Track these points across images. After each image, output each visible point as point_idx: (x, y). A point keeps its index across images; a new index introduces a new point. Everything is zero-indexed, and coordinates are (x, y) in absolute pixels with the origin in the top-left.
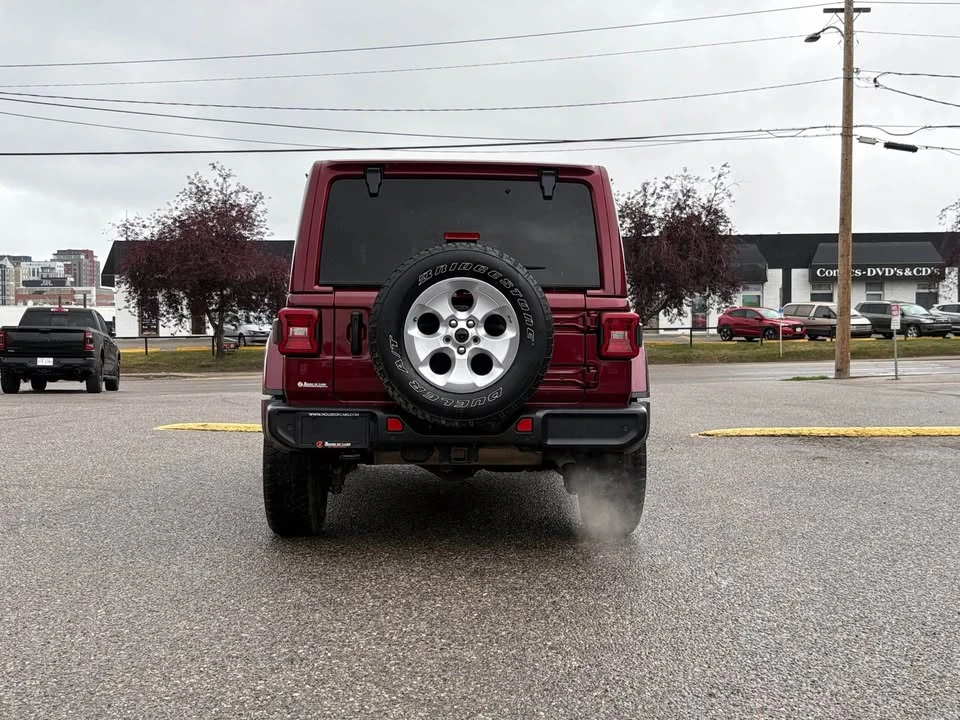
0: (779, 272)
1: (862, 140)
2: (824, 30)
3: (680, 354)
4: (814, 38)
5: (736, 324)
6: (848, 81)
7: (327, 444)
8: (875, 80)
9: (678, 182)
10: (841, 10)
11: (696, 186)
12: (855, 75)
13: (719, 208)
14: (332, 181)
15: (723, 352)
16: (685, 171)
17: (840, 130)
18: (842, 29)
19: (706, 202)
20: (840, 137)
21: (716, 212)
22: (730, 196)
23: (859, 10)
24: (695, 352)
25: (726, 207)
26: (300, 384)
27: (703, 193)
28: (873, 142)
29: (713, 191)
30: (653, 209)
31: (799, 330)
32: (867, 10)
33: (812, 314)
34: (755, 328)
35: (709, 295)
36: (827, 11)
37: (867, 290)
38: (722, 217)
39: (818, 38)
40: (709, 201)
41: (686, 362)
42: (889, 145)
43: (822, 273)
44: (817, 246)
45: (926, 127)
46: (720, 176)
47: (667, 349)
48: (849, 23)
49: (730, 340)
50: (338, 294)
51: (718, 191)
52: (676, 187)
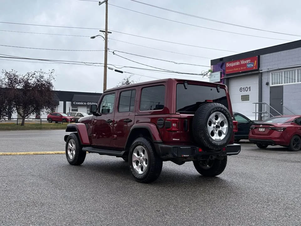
0: (62, 102)
1: (109, 68)
2: (97, 36)
3: (38, 127)
4: (93, 37)
5: (53, 118)
6: (106, 51)
7: (184, 156)
8: (113, 52)
9: (39, 73)
10: (104, 32)
11: (44, 75)
12: (108, 50)
13: (50, 82)
14: (177, 84)
15: (51, 126)
16: (41, 70)
17: (104, 65)
18: (104, 37)
19: (46, 80)
20: (104, 67)
21: (49, 83)
22: (54, 79)
23: (109, 32)
24: (43, 126)
25: (52, 82)
26: (173, 139)
27: (46, 77)
28: (112, 69)
29: (49, 77)
30: (31, 81)
31: (73, 120)
32: (111, 33)
33: (76, 115)
34: (60, 119)
35: (48, 109)
36: (100, 31)
37: (87, 109)
38: (51, 85)
39: (94, 38)
40: (48, 80)
41: (40, 129)
42: (116, 71)
43: (75, 103)
44: (74, 95)
45: (125, 67)
46: (52, 73)
47: (33, 125)
48: (106, 35)
49: (51, 122)
50: (181, 115)
51: (50, 77)
52: (37, 74)
